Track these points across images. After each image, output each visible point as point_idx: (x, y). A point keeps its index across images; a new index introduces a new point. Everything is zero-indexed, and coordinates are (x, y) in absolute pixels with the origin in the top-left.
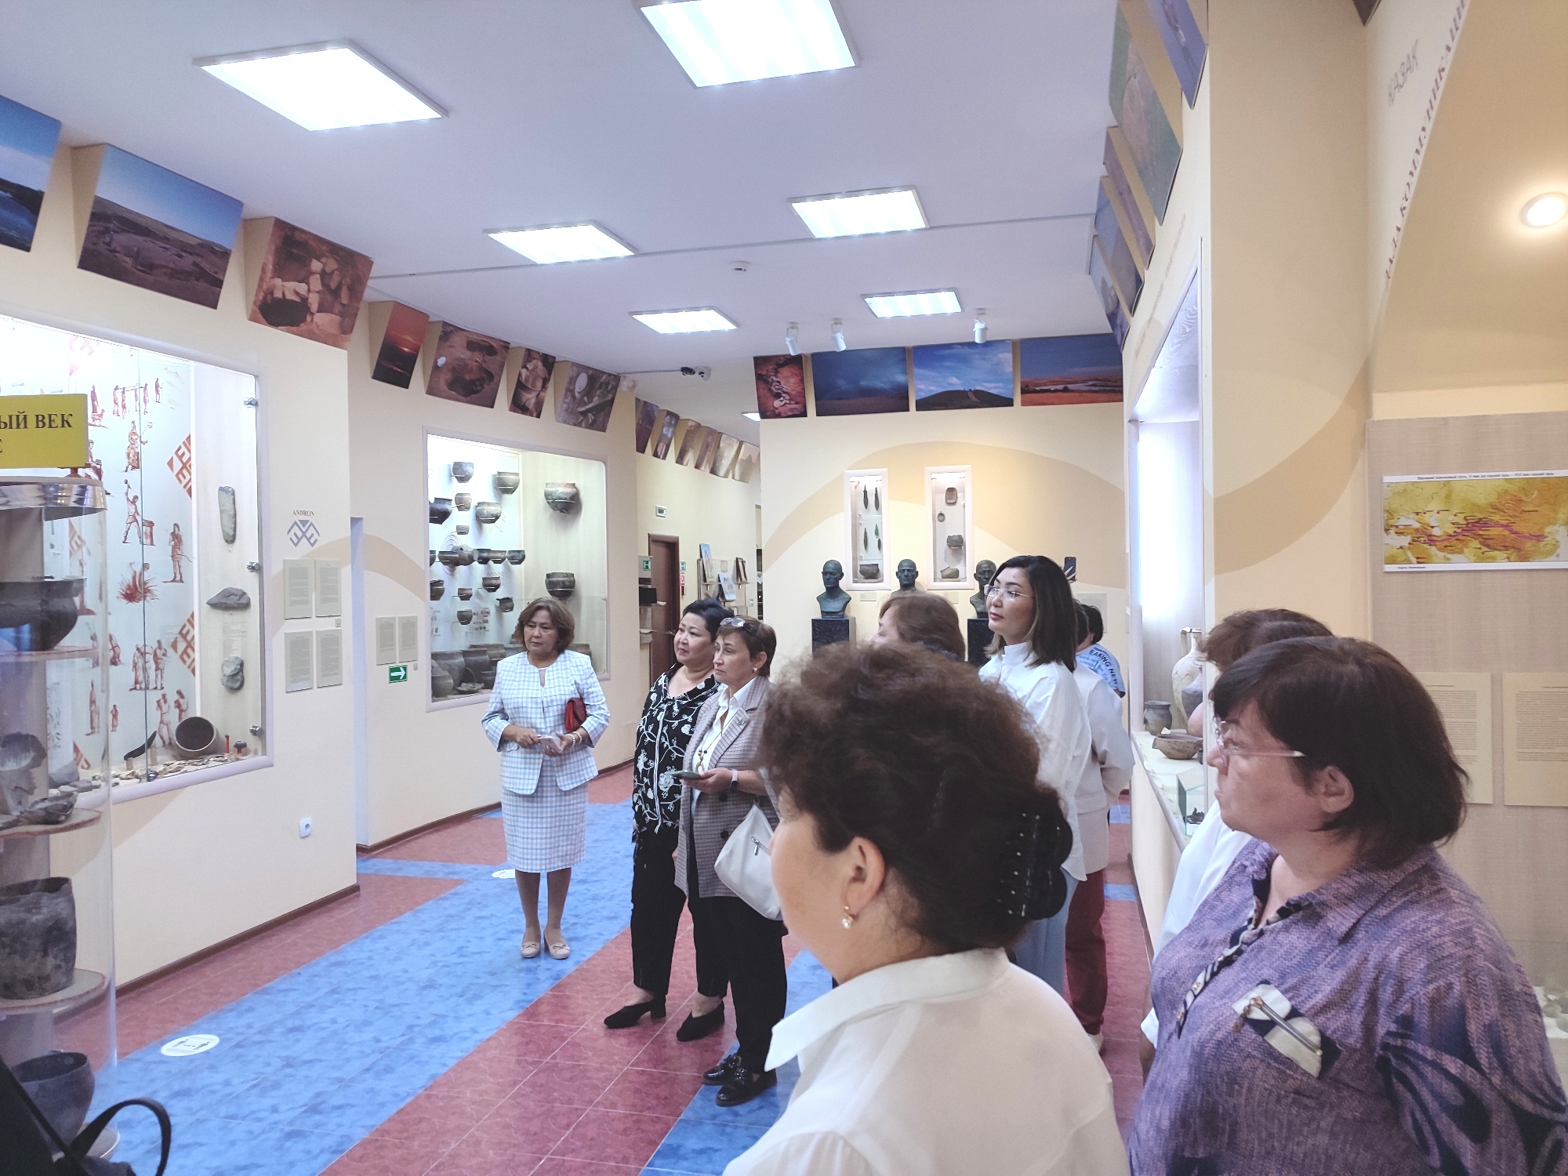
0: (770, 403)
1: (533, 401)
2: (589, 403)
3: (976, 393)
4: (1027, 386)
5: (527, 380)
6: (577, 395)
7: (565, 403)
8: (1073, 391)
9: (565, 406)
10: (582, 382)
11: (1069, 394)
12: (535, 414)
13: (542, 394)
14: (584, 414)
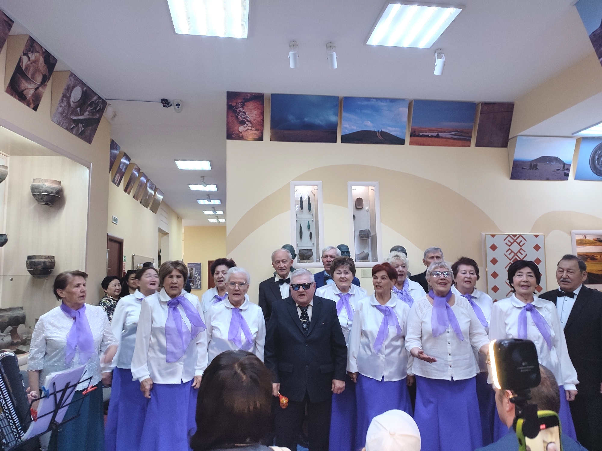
0: (236, 128)
1: (32, 92)
2: (81, 115)
3: (383, 133)
4: (415, 132)
5: (26, 69)
6: (72, 103)
7: (61, 106)
8: (442, 137)
9: (61, 109)
10: (76, 94)
11: (439, 139)
12: (32, 105)
13: (40, 89)
14: (77, 122)
